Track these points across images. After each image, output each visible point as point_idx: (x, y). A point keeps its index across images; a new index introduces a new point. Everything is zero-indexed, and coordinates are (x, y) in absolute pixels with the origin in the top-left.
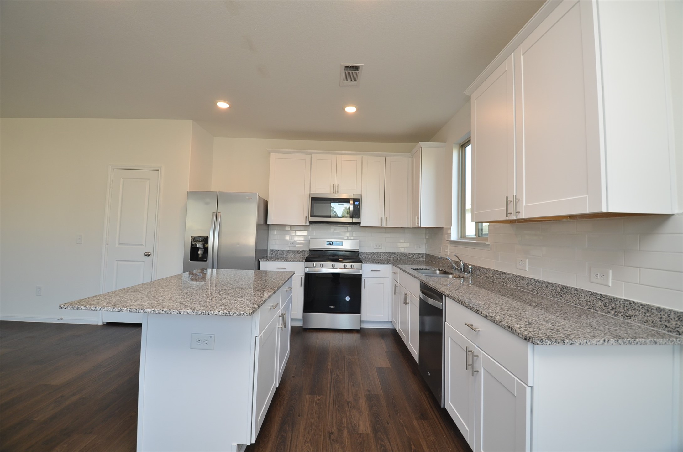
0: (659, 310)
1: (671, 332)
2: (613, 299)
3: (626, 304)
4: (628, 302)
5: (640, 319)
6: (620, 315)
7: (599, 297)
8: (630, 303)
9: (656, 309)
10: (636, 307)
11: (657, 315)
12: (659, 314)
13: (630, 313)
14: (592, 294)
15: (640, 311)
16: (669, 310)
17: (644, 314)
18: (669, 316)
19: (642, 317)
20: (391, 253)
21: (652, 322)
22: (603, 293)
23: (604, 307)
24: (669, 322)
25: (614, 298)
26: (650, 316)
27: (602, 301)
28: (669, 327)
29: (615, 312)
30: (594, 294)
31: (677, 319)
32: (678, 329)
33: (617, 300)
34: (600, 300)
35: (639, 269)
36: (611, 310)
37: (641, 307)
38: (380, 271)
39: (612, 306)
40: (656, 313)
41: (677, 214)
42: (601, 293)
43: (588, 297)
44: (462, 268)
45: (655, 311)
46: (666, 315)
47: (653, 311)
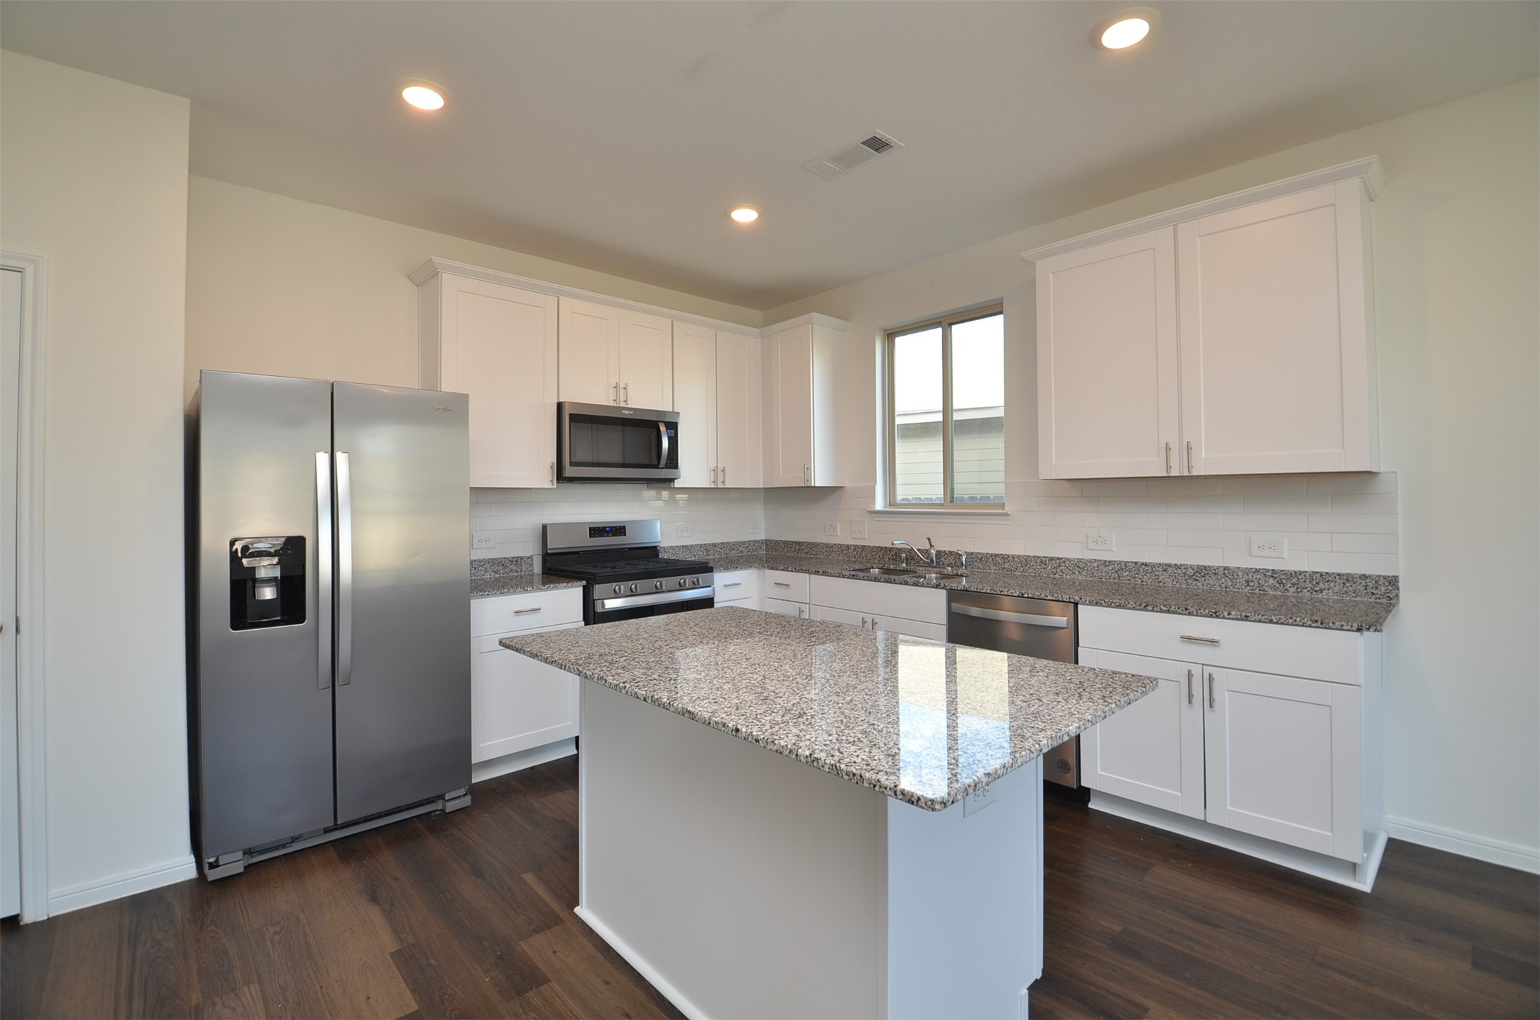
0: (1364, 577)
1: (1379, 598)
2: (1293, 573)
3: (1314, 578)
4: (1319, 575)
5: (1336, 591)
6: (1305, 591)
7: (1270, 574)
8: (1321, 575)
9: (1360, 577)
10: (1330, 578)
11: (1361, 583)
12: (1364, 582)
13: (1322, 586)
14: (1257, 571)
15: (1336, 582)
16: (1377, 576)
17: (1342, 585)
18: (1377, 582)
19: (1339, 589)
20: (710, 544)
21: (1354, 592)
22: (1276, 568)
23: (1278, 585)
24: (1377, 588)
25: (1296, 573)
26: (1351, 586)
27: (1275, 578)
28: (1378, 594)
29: (1297, 588)
30: (1261, 571)
31: (1387, 584)
32: (1389, 595)
33: (1300, 574)
34: (1272, 576)
35: (1330, 535)
36: (1290, 587)
37: (1337, 577)
38: (740, 584)
39: (1292, 582)
40: (1360, 581)
41: (1386, 473)
42: (1273, 568)
43: (1250, 576)
44: (934, 559)
45: (1358, 580)
46: (1373, 582)
47: (1355, 580)
